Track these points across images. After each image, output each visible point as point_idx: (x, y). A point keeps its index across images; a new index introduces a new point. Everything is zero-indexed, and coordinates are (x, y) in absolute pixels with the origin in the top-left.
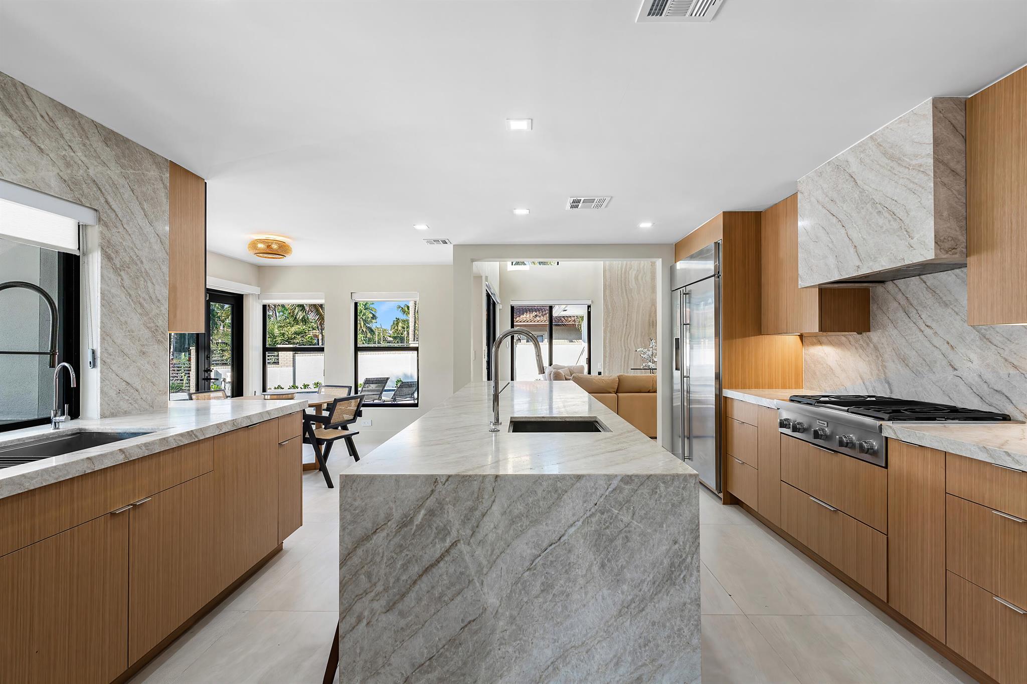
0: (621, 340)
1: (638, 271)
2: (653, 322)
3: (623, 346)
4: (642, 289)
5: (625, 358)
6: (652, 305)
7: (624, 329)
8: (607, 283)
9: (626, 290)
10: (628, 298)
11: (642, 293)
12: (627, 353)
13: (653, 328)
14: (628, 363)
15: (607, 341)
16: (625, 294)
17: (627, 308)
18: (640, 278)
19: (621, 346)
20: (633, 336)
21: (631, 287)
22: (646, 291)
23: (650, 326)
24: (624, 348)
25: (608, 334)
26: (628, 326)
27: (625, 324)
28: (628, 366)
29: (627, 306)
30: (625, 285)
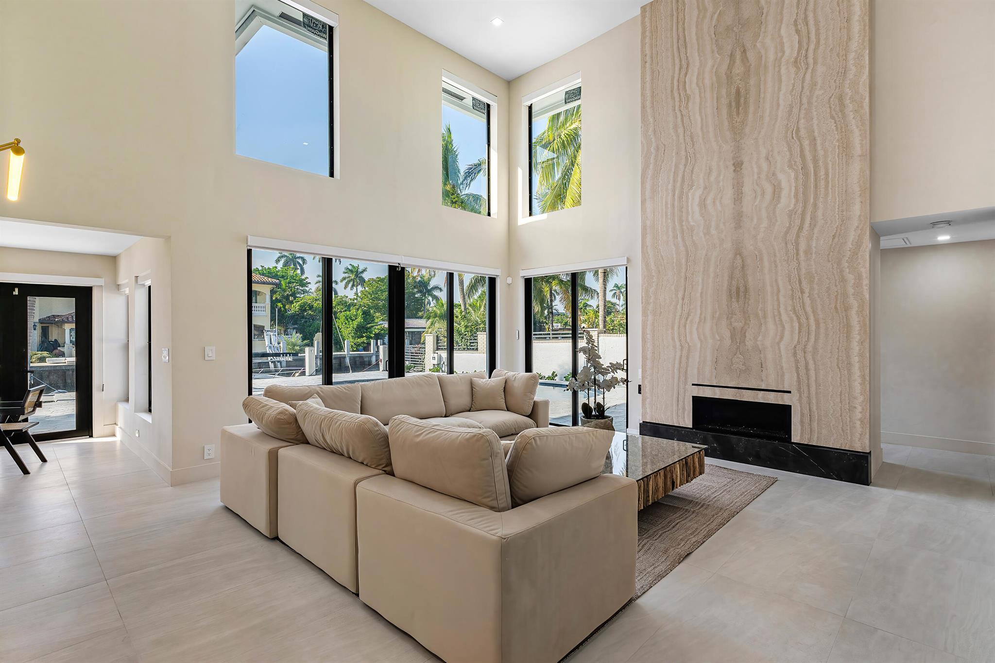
0: (673, 328)
1: (705, 188)
2: (738, 289)
3: (677, 340)
4: (713, 224)
5: (680, 362)
6: (736, 254)
7: (679, 307)
8: (648, 223)
9: (682, 232)
10: (685, 246)
11: (713, 232)
12: (685, 352)
13: (738, 301)
14: (686, 372)
15: (648, 331)
16: (679, 239)
17: (684, 266)
18: (709, 201)
19: (673, 339)
20: (697, 320)
21: (692, 224)
22: (721, 226)
23: (731, 298)
24: (678, 344)
25: (650, 318)
26: (686, 300)
27: (680, 296)
28: (686, 379)
29: (683, 261)
30: (681, 221)
